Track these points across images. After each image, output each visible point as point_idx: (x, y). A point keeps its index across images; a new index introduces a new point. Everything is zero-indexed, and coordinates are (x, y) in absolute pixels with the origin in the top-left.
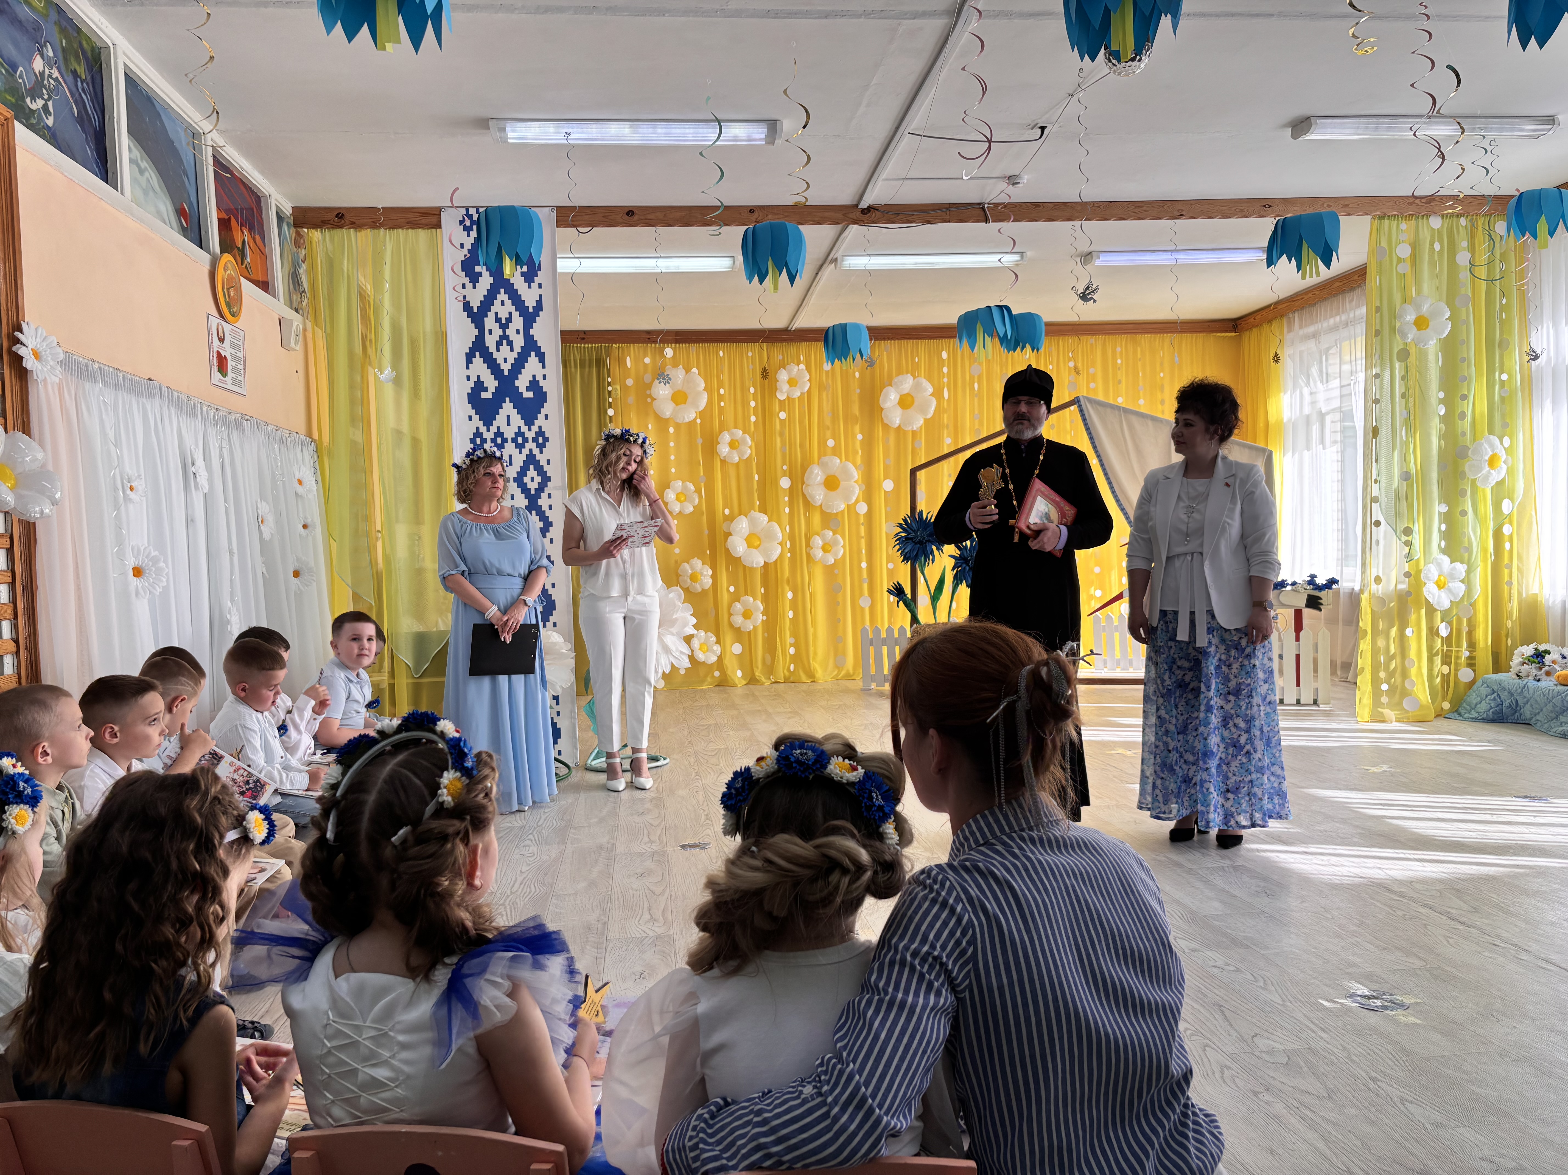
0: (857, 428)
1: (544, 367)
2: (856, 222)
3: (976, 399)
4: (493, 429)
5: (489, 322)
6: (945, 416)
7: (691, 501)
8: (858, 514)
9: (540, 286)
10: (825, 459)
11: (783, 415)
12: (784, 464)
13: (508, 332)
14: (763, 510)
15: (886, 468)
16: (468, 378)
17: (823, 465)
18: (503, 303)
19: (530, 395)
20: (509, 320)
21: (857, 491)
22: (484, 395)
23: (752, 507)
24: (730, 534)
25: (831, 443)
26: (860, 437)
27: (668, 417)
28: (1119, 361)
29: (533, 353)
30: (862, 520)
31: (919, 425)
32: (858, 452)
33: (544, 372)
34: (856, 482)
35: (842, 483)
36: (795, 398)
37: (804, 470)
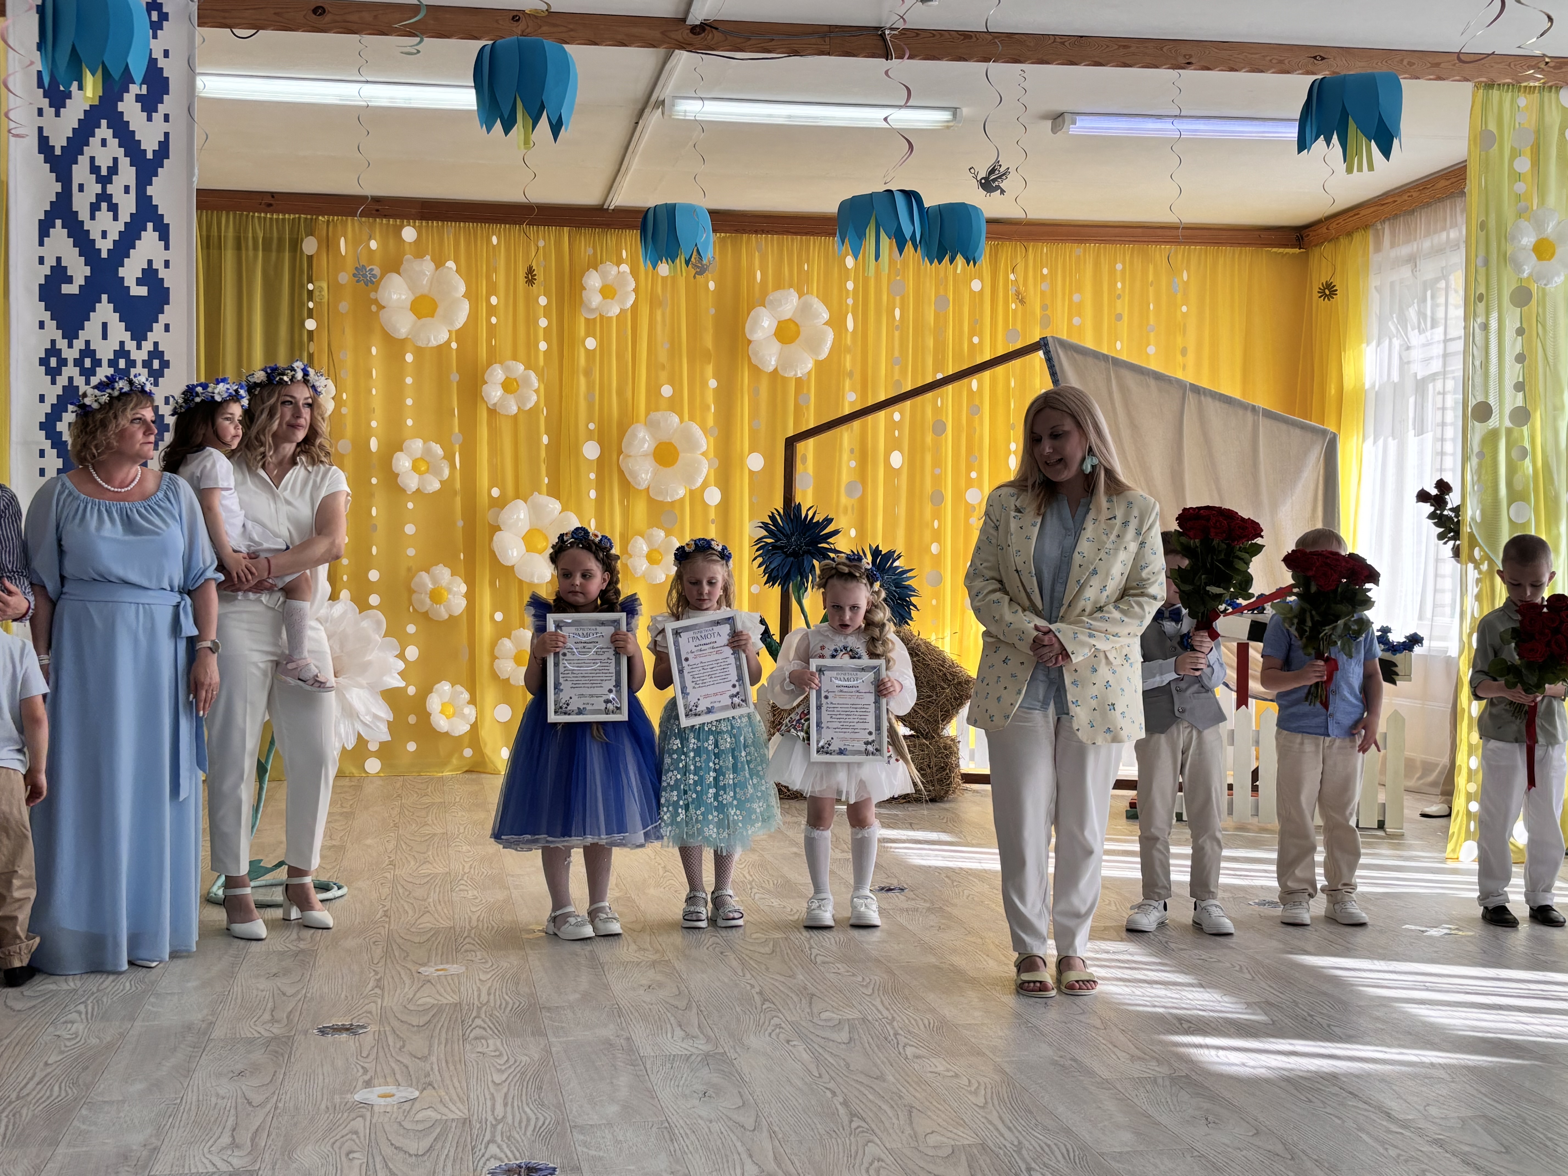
0: (709, 370)
1: (167, 248)
2: (683, 46)
3: (897, 333)
4: (79, 344)
5: (80, 172)
6: (848, 357)
7: (437, 472)
8: (706, 506)
9: (166, 118)
10: (656, 415)
11: (591, 343)
12: (590, 419)
13: (110, 189)
14: (554, 492)
15: (753, 433)
16: (41, 261)
17: (652, 426)
18: (104, 143)
19: (143, 291)
20: (114, 170)
21: (705, 469)
22: (66, 289)
23: (536, 487)
24: (498, 528)
25: (667, 391)
26: (713, 383)
27: (403, 336)
28: (1119, 285)
29: (150, 226)
30: (712, 515)
31: (806, 370)
32: (709, 408)
33: (167, 255)
34: (703, 454)
35: (681, 455)
36: (611, 317)
37: (622, 432)
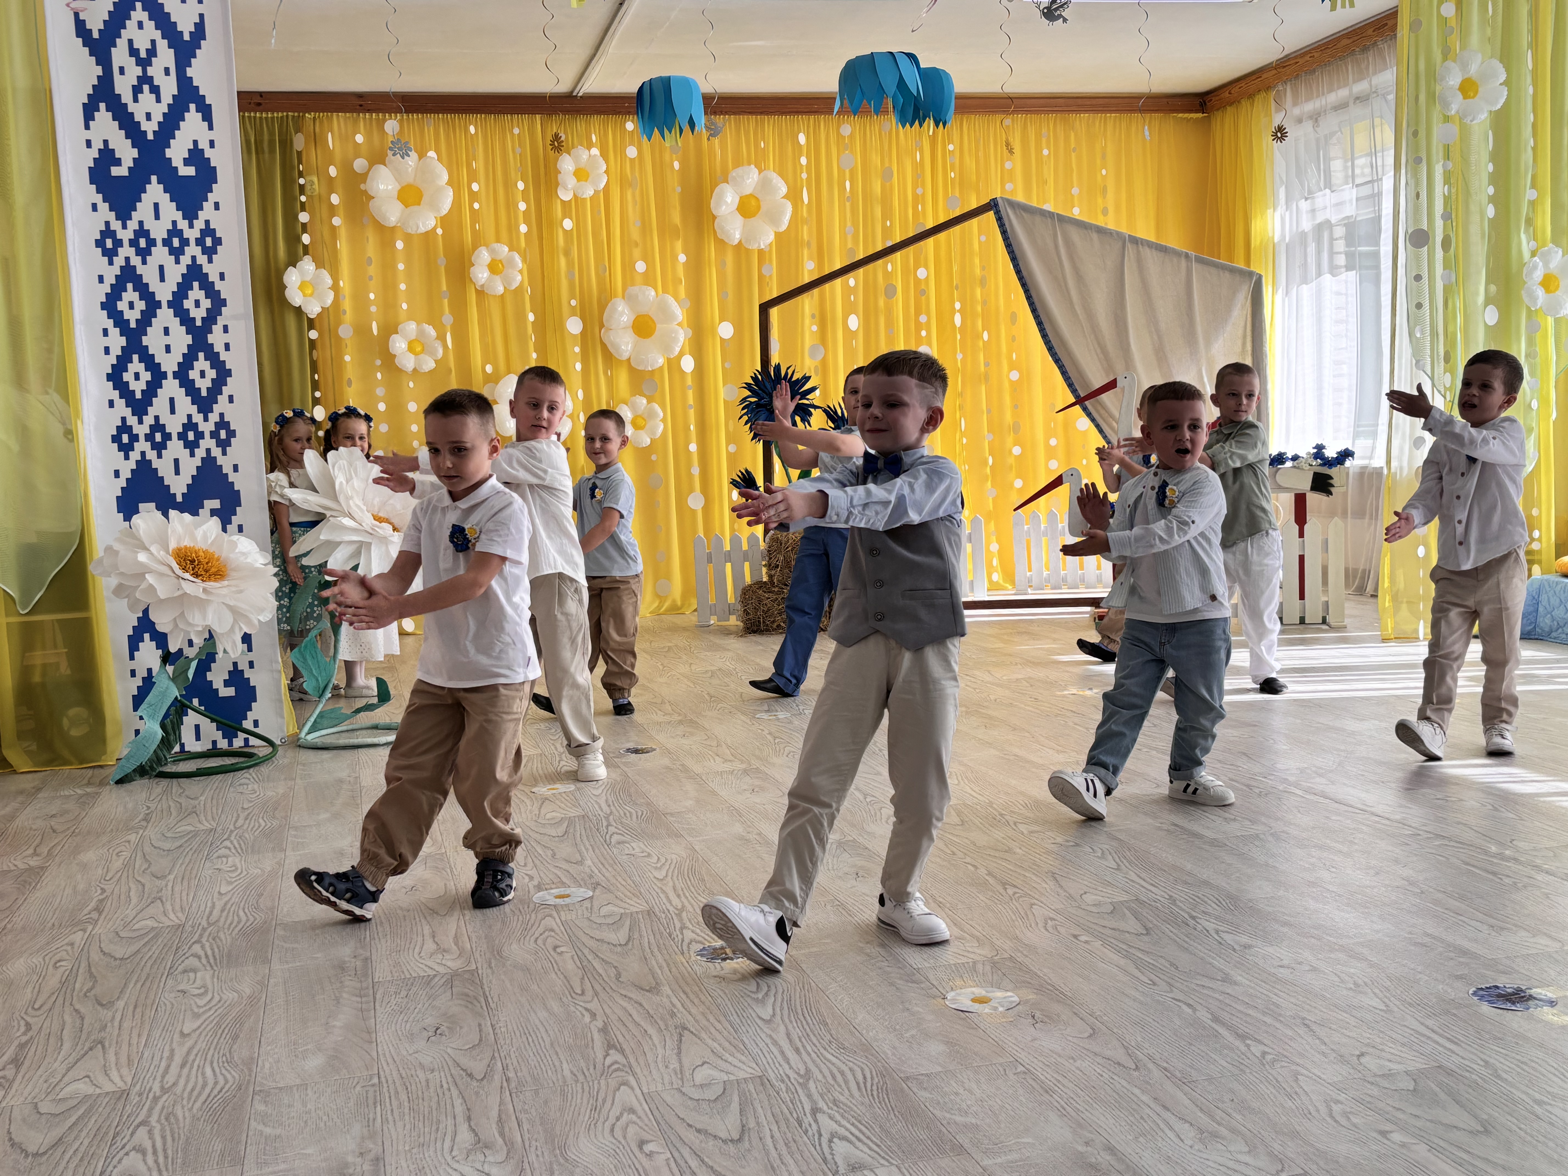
0: (679, 245)
1: (211, 128)
3: (848, 204)
5: (119, 55)
6: (805, 228)
7: (431, 352)
8: (683, 372)
10: (634, 290)
11: (568, 224)
12: (573, 297)
13: (150, 71)
15: (721, 304)
16: (89, 144)
17: (630, 299)
18: (140, 25)
19: (190, 171)
20: (152, 52)
21: (682, 337)
22: (115, 171)
25: (641, 266)
26: (682, 258)
27: (393, 224)
28: (1045, 152)
29: (192, 107)
30: (689, 381)
31: (769, 241)
32: (680, 281)
33: (211, 135)
34: (679, 324)
35: (659, 326)
36: (585, 199)
37: (602, 307)
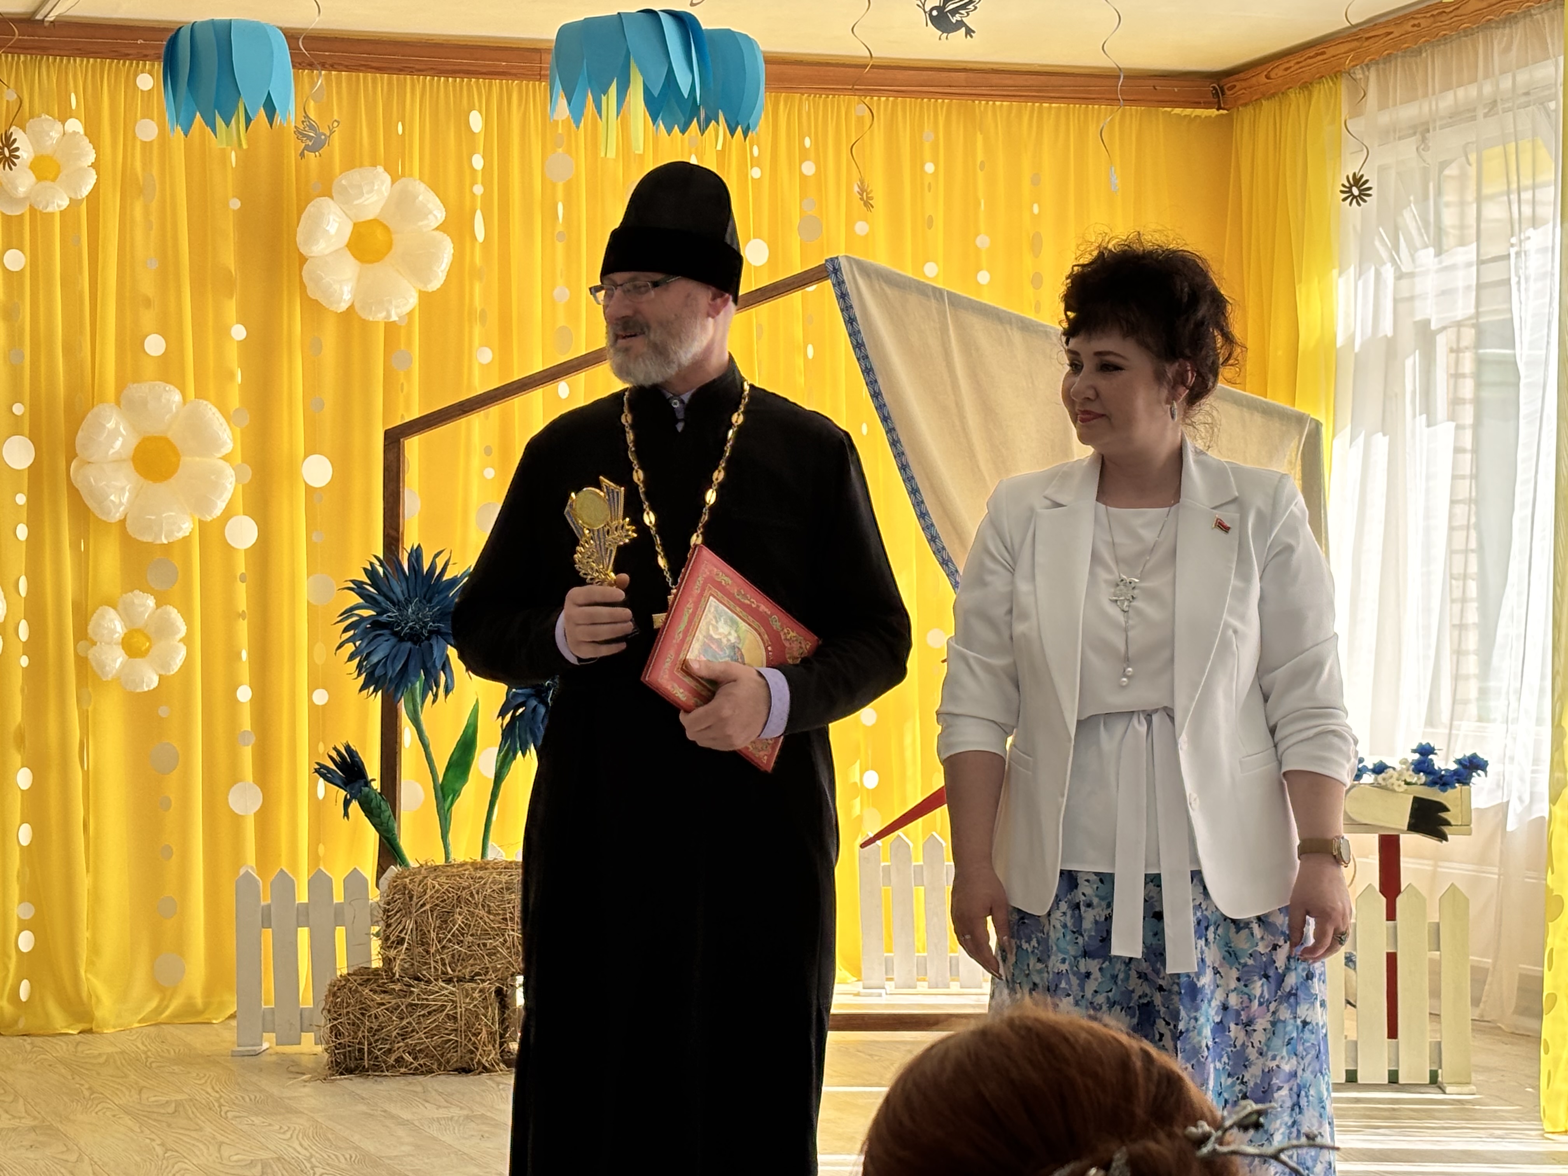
0: (231, 307)
3: (560, 246)
6: (477, 288)
8: (229, 549)
10: (138, 390)
11: (15, 260)
12: (15, 397)
15: (311, 421)
17: (131, 407)
21: (230, 485)
25: (155, 345)
26: (239, 332)
30: (241, 567)
31: (405, 309)
32: (231, 376)
34: (225, 458)
35: (186, 460)
36: (52, 214)
37: (75, 421)
